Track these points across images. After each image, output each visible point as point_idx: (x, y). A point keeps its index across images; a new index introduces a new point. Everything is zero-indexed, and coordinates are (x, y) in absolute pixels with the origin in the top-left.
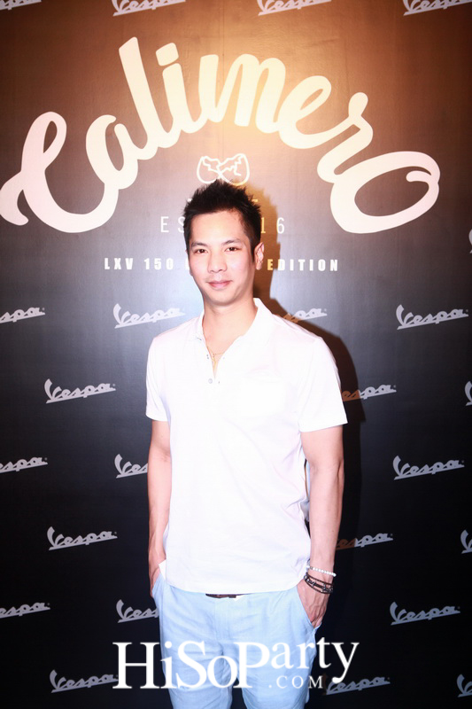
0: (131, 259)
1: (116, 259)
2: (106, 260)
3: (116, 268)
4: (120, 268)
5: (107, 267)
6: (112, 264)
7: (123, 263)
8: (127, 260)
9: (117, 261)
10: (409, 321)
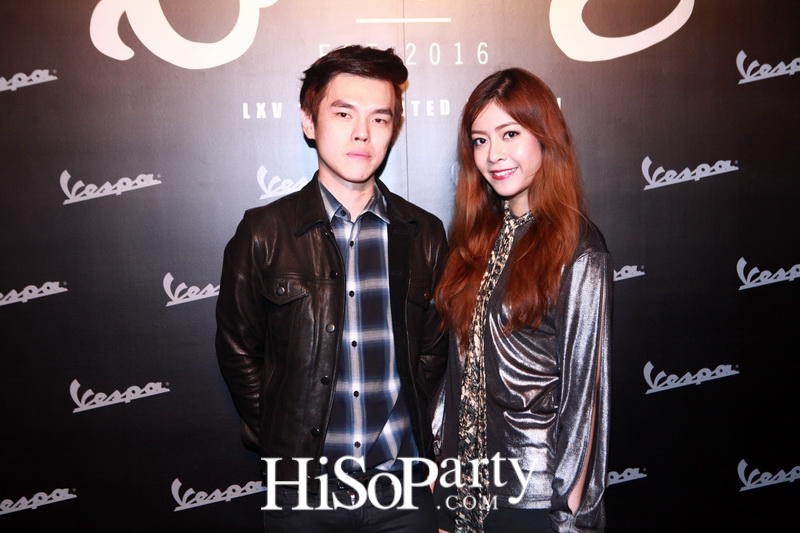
0: (280, 104)
1: (258, 105)
2: (245, 106)
3: (258, 117)
4: (264, 116)
5: (246, 116)
6: (253, 110)
7: (268, 109)
8: (274, 104)
9: (261, 107)
10: (659, 178)
